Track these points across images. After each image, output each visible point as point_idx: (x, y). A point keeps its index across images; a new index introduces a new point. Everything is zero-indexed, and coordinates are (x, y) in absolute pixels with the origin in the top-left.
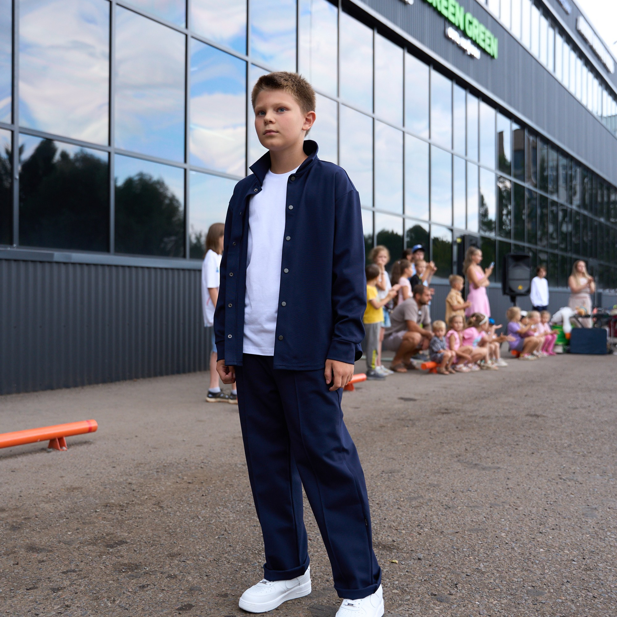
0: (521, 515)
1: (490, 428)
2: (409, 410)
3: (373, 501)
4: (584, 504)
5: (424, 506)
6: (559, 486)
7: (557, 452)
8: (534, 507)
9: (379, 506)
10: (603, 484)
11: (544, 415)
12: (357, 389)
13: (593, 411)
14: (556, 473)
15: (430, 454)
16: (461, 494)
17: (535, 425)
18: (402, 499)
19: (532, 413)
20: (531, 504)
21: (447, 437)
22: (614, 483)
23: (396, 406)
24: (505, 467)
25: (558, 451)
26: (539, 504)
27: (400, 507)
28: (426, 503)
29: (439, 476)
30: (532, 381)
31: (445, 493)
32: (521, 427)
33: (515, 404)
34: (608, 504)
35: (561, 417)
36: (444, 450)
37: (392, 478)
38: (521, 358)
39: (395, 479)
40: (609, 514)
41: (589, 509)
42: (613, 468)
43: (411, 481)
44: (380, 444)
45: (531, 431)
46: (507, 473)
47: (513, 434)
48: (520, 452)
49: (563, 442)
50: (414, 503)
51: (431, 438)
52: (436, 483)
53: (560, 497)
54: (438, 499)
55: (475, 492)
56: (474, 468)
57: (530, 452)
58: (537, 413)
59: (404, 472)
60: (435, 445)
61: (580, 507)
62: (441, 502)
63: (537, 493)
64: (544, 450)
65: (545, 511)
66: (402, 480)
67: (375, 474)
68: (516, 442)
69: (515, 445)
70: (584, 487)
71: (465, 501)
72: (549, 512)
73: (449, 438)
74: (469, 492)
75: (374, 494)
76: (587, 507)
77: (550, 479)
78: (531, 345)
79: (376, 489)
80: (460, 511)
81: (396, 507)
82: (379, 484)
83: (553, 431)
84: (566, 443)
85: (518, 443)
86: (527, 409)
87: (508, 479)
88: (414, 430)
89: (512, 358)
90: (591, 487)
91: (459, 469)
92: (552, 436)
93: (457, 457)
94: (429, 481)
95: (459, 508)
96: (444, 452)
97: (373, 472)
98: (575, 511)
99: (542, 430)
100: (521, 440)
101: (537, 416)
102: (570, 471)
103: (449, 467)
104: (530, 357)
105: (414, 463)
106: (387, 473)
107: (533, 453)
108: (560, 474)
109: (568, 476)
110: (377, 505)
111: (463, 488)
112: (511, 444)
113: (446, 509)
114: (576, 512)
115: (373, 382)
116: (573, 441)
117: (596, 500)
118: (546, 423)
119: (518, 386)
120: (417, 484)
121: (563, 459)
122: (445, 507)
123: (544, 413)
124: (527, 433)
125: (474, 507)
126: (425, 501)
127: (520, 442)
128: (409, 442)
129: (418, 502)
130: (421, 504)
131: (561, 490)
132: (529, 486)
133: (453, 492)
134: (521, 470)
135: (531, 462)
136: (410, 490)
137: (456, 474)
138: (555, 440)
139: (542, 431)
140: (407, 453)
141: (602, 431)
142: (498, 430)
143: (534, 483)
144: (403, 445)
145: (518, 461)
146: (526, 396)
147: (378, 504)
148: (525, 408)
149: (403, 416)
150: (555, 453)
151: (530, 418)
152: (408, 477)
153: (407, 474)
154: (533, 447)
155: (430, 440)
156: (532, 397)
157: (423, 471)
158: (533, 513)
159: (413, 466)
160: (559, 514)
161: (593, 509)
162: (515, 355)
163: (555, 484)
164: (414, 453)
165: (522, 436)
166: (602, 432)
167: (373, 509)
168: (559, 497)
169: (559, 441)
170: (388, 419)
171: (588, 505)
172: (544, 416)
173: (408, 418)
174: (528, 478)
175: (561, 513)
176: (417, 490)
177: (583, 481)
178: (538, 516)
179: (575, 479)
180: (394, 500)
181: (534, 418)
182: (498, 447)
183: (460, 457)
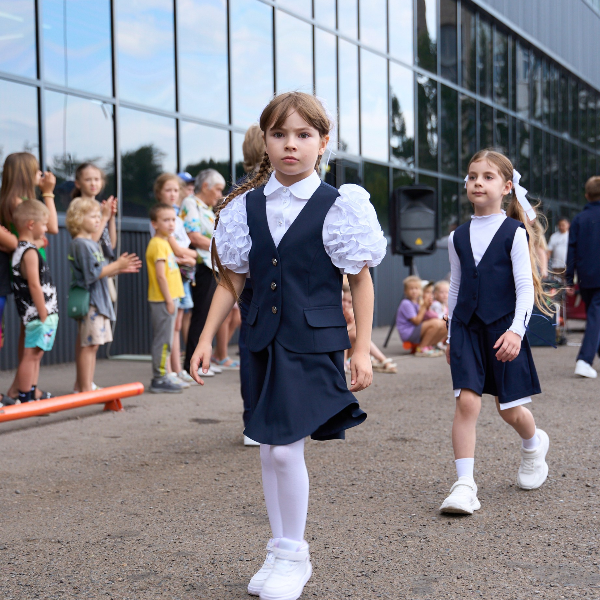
0: (309, 596)
1: (321, 461)
2: (201, 438)
3: (70, 583)
4: (420, 573)
5: (152, 588)
6: (393, 547)
7: (411, 493)
8: (336, 581)
9: (76, 592)
10: (463, 541)
11: (417, 438)
12: (129, 407)
13: (497, 430)
14: (397, 527)
15: (203, 504)
16: (224, 566)
17: (396, 454)
18: (120, 579)
19: (399, 436)
20: (334, 576)
21: (243, 478)
22: (483, 539)
23: (182, 432)
24: (318, 521)
25: (414, 492)
26: (346, 577)
27: (109, 592)
28: (159, 583)
29: (201, 539)
30: (421, 388)
31: (197, 565)
32: (372, 458)
33: (378, 423)
34: (460, 571)
35: (441, 441)
36: (229, 497)
37: (120, 545)
38: (417, 354)
39: (125, 547)
40: (454, 587)
41: (425, 581)
42: (491, 515)
43: (149, 549)
44: (127, 492)
45: (384, 463)
46: (316, 531)
47: (354, 469)
48: (352, 496)
49: (428, 479)
50: (137, 584)
51: (216, 480)
52: (190, 550)
53: (387, 565)
54: (182, 575)
55: (250, 562)
56: (265, 525)
57: (368, 496)
58: (406, 436)
59: (146, 534)
60: (218, 490)
61: (411, 578)
62: (184, 580)
63: (350, 560)
64: (392, 491)
65: (351, 586)
66: (135, 548)
67: (95, 540)
68: (352, 481)
69: (347, 486)
70: (432, 547)
71: (225, 577)
72: (357, 588)
73: (245, 480)
74: (239, 562)
75: (76, 572)
76: (422, 577)
77: (382, 536)
78: (432, 332)
79: (84, 565)
80: (210, 594)
81: (105, 592)
82: (93, 556)
83: (420, 463)
84: (433, 479)
85: (354, 482)
86: (394, 429)
87: (313, 539)
88: (195, 468)
89: (404, 354)
90: (443, 546)
91: (239, 526)
92: (415, 470)
93: (244, 508)
94: (180, 548)
95: (211, 588)
96: (226, 501)
97: (90, 538)
98: (401, 585)
99: (403, 461)
100: (363, 477)
101: (405, 440)
102: (421, 522)
103: (224, 524)
104: (432, 352)
105: (169, 520)
106: (114, 538)
107: (371, 498)
108: (402, 528)
109: (414, 531)
110: (72, 591)
111: (231, 556)
112: (343, 485)
113: (187, 591)
114: (403, 586)
115: (160, 397)
116: (445, 476)
117: (442, 567)
118: (415, 451)
119: (395, 396)
120: (157, 553)
121: (416, 505)
122: (188, 587)
123: (418, 435)
124: (378, 466)
125: (236, 585)
126: (158, 580)
127: (359, 480)
128: (175, 487)
129: (145, 582)
130: (148, 585)
131: (393, 552)
132: (343, 549)
133: (213, 564)
134: (341, 523)
135: (363, 512)
136: (141, 563)
137: (230, 535)
138: (416, 476)
139: (403, 463)
140: (165, 504)
141: (499, 460)
142: (332, 463)
143: (353, 544)
144: (165, 492)
145: (341, 510)
146: (399, 411)
147: (74, 588)
148: (391, 429)
149: (188, 447)
150: (408, 495)
151: (392, 444)
152: (147, 543)
153: (148, 537)
154: (375, 488)
155: (214, 482)
156: (410, 411)
157: (178, 531)
158: (330, 592)
159: (165, 524)
160: (374, 591)
161: (431, 580)
162: (409, 350)
163: (387, 544)
164: (177, 504)
165: (368, 471)
166: (497, 461)
167: (63, 596)
168: (384, 563)
169: (422, 478)
170: (160, 452)
171: (425, 575)
172: (415, 440)
173: (193, 451)
174: (346, 537)
175: (376, 589)
176: (153, 563)
177: (434, 537)
178: (337, 596)
179: (422, 534)
180: (107, 581)
181: (399, 443)
182: (319, 489)
183: (249, 508)
